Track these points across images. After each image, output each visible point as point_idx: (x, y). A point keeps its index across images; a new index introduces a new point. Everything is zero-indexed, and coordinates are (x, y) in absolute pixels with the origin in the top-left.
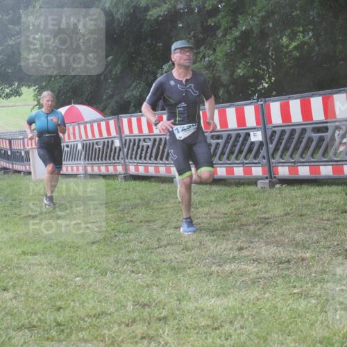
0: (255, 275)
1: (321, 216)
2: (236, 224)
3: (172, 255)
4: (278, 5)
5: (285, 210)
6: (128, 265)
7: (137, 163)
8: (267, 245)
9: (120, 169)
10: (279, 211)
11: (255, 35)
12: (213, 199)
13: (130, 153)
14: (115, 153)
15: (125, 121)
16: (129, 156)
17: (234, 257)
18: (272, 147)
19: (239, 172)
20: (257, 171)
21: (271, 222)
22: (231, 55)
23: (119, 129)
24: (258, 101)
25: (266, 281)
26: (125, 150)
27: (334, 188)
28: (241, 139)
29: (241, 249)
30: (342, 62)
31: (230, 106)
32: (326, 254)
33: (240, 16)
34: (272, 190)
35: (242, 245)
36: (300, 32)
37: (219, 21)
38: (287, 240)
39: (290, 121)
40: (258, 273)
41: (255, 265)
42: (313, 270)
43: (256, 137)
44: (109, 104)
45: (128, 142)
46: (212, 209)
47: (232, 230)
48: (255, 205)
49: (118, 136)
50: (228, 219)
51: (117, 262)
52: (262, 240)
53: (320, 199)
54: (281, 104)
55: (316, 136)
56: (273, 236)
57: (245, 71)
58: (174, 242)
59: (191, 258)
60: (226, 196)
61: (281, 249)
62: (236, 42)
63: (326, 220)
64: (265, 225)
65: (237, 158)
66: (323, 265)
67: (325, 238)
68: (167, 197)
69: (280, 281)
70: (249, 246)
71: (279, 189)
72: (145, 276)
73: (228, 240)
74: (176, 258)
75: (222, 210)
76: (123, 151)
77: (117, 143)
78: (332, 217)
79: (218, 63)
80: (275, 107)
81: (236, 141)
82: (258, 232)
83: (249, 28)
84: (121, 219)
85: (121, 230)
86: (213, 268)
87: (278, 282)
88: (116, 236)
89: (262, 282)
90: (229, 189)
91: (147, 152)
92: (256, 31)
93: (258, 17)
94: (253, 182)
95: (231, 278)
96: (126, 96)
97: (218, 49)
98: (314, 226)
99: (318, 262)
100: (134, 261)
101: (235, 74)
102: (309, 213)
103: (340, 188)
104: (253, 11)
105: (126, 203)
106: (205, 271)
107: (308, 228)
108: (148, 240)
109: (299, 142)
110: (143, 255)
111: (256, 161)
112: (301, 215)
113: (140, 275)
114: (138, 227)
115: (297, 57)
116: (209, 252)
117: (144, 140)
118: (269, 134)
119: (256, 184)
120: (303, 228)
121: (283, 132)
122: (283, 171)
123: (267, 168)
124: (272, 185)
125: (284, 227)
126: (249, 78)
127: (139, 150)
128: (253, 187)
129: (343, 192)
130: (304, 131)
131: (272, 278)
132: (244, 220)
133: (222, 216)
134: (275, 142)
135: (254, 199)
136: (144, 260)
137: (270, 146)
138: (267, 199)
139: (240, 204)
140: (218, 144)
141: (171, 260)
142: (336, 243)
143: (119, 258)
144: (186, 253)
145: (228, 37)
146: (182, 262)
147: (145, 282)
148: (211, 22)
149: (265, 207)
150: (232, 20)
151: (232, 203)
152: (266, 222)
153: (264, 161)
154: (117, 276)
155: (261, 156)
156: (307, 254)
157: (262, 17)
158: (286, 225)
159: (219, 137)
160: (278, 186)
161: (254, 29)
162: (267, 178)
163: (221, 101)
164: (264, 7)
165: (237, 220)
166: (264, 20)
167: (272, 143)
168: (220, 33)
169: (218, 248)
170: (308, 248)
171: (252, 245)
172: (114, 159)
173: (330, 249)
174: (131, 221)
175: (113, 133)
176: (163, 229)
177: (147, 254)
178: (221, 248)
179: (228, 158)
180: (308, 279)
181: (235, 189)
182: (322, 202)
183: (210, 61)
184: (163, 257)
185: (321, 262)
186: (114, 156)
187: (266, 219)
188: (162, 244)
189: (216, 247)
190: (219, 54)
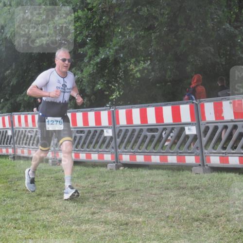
0: (103, 234)
1: (151, 192)
2: (91, 195)
3: (45, 216)
4: (127, 42)
5: (125, 186)
6: (12, 223)
7: (23, 148)
8: (113, 211)
9: (10, 151)
10: (121, 187)
11: (110, 62)
12: (76, 176)
13: (18, 140)
14: (8, 139)
15: (16, 117)
16: (18, 142)
17: (88, 220)
18: (119, 140)
19: (95, 157)
20: (108, 157)
21: (116, 195)
22: (93, 75)
23: (12, 123)
24: (110, 108)
25: (110, 238)
26: (15, 138)
27: (160, 171)
28: (97, 134)
29: (93, 213)
30: (169, 83)
31: (91, 111)
32: (153, 219)
33: (101, 48)
34: (118, 171)
35: (95, 210)
36: (142, 60)
37: (86, 51)
38: (126, 208)
39: (132, 123)
40: (105, 232)
41: (103, 226)
42: (144, 230)
43: (108, 133)
44: (6, 105)
45: (17, 132)
46: (75, 183)
47: (88, 199)
48: (105, 181)
49: (10, 127)
50: (85, 191)
51: (4, 220)
52: (109, 208)
53: (151, 179)
54: (126, 111)
55: (149, 134)
56: (116, 204)
57: (102, 86)
58: (46, 206)
59: (58, 219)
60: (85, 174)
61: (122, 214)
62: (97, 66)
63: (154, 194)
64: (111, 197)
65: (94, 147)
66: (150, 227)
67: (153, 207)
68: (43, 173)
69: (120, 238)
70: (100, 212)
71: (122, 170)
72: (24, 231)
73: (85, 206)
74: (47, 219)
75: (82, 184)
76: (14, 138)
77: (10, 133)
78: (158, 192)
79: (84, 80)
80: (122, 113)
81: (94, 135)
82: (106, 202)
83: (106, 56)
84: (9, 188)
85: (9, 196)
86: (73, 227)
87: (119, 239)
88: (5, 200)
89: (108, 239)
90: (87, 169)
91: (30, 140)
92: (111, 58)
93: (113, 49)
94: (104, 165)
95: (86, 235)
96: (18, 99)
97: (84, 70)
98: (146, 198)
99: (148, 225)
100: (17, 220)
101: (95, 88)
102: (142, 189)
103: (165, 171)
104: (110, 45)
105: (14, 176)
106: (68, 229)
107: (141, 200)
108: (28, 204)
109: (138, 137)
110: (23, 215)
111: (107, 150)
112: (137, 190)
113: (21, 230)
114: (21, 194)
115: (138, 78)
116: (71, 215)
117: (29, 132)
118: (117, 131)
119: (106, 166)
120: (138, 200)
121: (127, 131)
122: (126, 158)
123: (114, 155)
124: (118, 167)
125: (124, 198)
126: (105, 91)
127: (25, 138)
128: (104, 168)
129: (166, 175)
130: (141, 130)
131: (114, 236)
132: (97, 192)
133: (81, 189)
134: (121, 138)
135: (105, 177)
136: (24, 219)
137: (118, 140)
138: (114, 177)
139: (94, 180)
140: (81, 137)
141: (43, 220)
142: (160, 212)
143: (6, 217)
144: (55, 215)
145: (92, 62)
146: (51, 222)
147: (23, 236)
148: (81, 51)
149: (112, 183)
150: (95, 50)
151: (89, 180)
152: (113, 195)
153: (113, 150)
154: (4, 231)
155: (111, 147)
156: (140, 219)
157: (116, 50)
158: (126, 197)
159: (82, 132)
160: (122, 168)
161: (110, 57)
162: (114, 162)
163: (85, 106)
164: (118, 43)
165: (92, 193)
166: (117, 52)
167: (119, 138)
168: (86, 60)
169: (78, 212)
170: (141, 215)
171: (101, 211)
172: (7, 144)
173: (156, 216)
174: (16, 190)
175: (7, 125)
176: (39, 196)
177: (26, 215)
178: (79, 212)
179: (88, 147)
180: (140, 238)
181: (91, 169)
182: (152, 182)
183: (79, 78)
184: (38, 218)
185: (149, 225)
186: (7, 141)
187: (112, 192)
188: (37, 207)
189: (76, 211)
190: (85, 74)
